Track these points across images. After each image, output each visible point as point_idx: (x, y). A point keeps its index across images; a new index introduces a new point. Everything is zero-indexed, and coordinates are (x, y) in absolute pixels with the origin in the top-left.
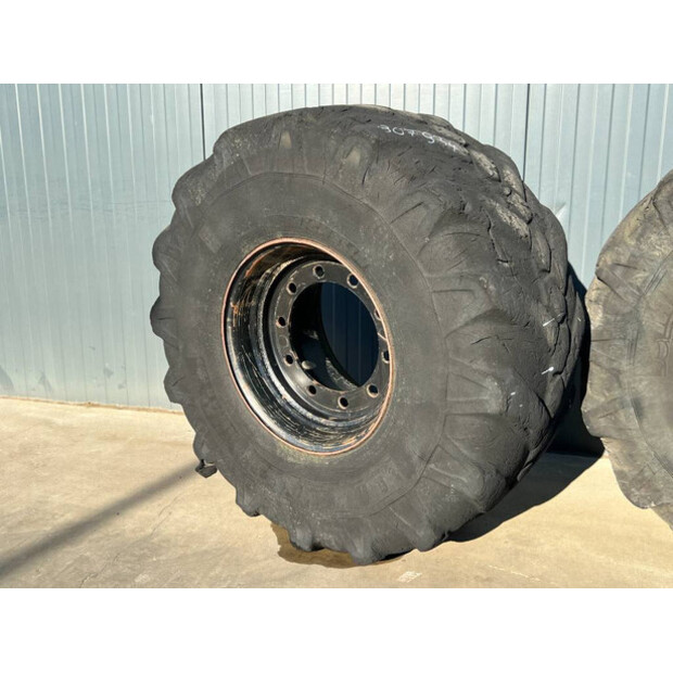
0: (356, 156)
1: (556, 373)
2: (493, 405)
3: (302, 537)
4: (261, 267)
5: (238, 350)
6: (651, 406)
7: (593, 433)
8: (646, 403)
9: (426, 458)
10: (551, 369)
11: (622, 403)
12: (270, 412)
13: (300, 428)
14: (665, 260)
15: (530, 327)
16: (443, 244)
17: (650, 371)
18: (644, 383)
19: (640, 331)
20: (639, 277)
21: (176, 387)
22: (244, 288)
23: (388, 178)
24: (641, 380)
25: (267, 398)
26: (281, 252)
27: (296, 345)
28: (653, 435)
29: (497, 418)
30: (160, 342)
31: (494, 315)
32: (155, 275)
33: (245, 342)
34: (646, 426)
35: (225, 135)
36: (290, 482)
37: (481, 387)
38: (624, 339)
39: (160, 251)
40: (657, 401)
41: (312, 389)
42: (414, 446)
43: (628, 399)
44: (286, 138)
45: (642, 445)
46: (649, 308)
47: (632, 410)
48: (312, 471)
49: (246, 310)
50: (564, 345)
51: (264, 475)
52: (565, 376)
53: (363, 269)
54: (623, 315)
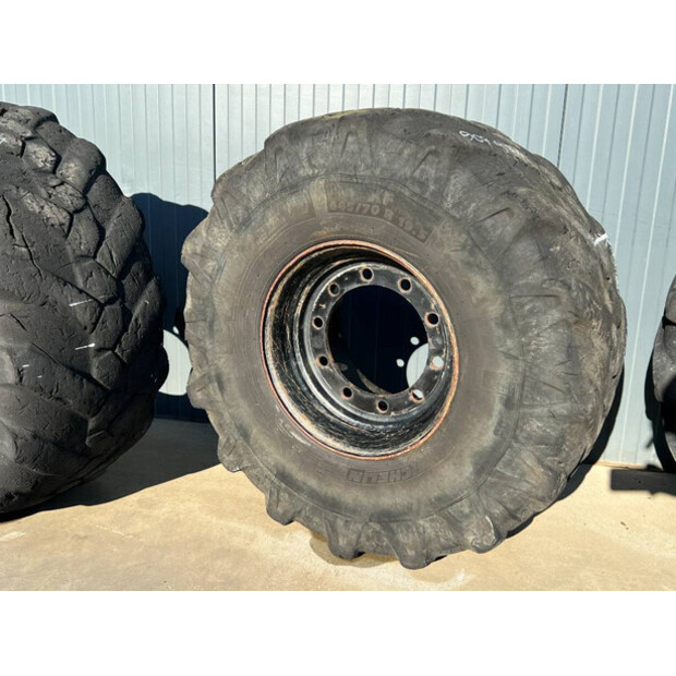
1: (100, 350)
6: (229, 379)
8: (224, 378)
10: (92, 345)
11: (209, 378)
14: (224, 251)
15: (51, 308)
17: (225, 349)
18: (223, 360)
19: (214, 314)
20: (211, 265)
24: (220, 358)
28: (233, 407)
34: (226, 398)
38: (205, 320)
40: (232, 376)
43: (213, 373)
45: (226, 415)
46: (218, 293)
47: (216, 384)
52: (120, 353)
54: (203, 299)
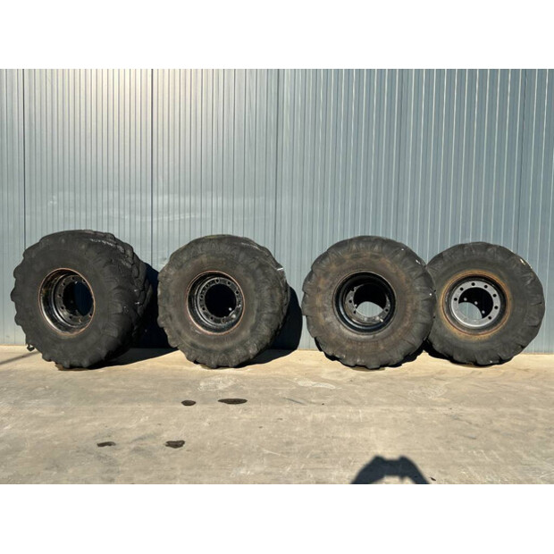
0: (83, 247)
1: (140, 304)
2: (120, 310)
3: (66, 364)
4: (53, 278)
5: (44, 305)
7: (160, 326)
8: (172, 316)
9: (104, 328)
10: (138, 303)
12: (56, 325)
13: (66, 329)
15: (130, 291)
16: (106, 270)
17: (173, 306)
18: (172, 310)
19: (169, 295)
21: (19, 320)
22: (48, 284)
23: (92, 253)
25: (54, 320)
26: (61, 272)
27: (64, 303)
28: (175, 324)
29: (122, 314)
30: (13, 304)
31: (119, 287)
32: (14, 280)
33: (47, 302)
34: (173, 322)
35: (43, 238)
36: (63, 345)
37: (117, 306)
39: (16, 273)
40: (175, 315)
41: (70, 317)
42: (100, 326)
43: (168, 315)
44: (63, 241)
48: (70, 341)
49: (47, 291)
50: (143, 297)
51: (53, 345)
52: (144, 305)
53: (86, 277)
54: (165, 291)
